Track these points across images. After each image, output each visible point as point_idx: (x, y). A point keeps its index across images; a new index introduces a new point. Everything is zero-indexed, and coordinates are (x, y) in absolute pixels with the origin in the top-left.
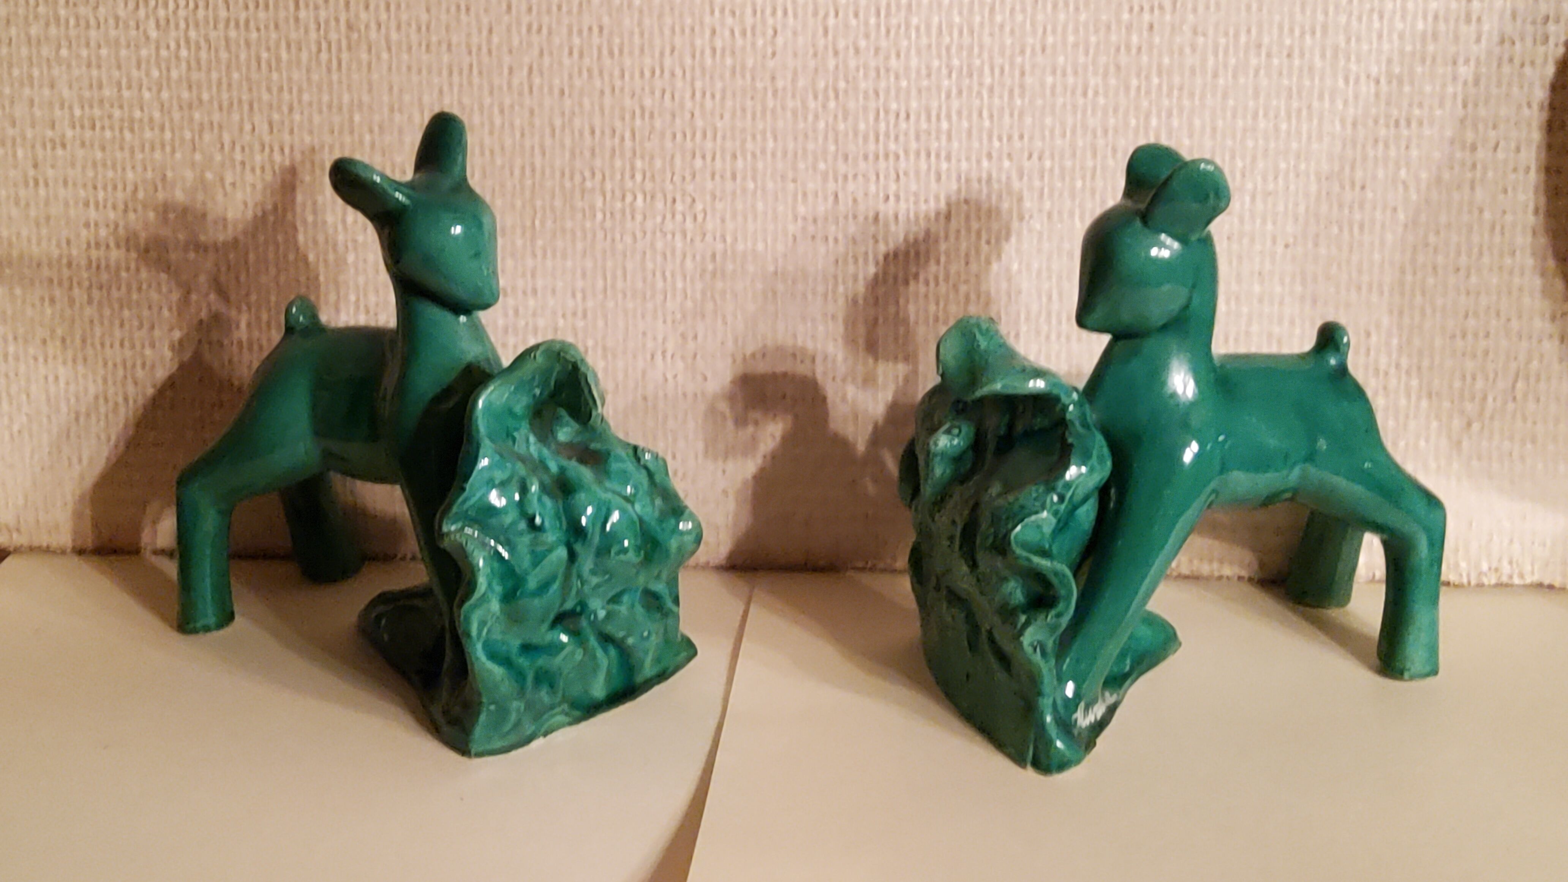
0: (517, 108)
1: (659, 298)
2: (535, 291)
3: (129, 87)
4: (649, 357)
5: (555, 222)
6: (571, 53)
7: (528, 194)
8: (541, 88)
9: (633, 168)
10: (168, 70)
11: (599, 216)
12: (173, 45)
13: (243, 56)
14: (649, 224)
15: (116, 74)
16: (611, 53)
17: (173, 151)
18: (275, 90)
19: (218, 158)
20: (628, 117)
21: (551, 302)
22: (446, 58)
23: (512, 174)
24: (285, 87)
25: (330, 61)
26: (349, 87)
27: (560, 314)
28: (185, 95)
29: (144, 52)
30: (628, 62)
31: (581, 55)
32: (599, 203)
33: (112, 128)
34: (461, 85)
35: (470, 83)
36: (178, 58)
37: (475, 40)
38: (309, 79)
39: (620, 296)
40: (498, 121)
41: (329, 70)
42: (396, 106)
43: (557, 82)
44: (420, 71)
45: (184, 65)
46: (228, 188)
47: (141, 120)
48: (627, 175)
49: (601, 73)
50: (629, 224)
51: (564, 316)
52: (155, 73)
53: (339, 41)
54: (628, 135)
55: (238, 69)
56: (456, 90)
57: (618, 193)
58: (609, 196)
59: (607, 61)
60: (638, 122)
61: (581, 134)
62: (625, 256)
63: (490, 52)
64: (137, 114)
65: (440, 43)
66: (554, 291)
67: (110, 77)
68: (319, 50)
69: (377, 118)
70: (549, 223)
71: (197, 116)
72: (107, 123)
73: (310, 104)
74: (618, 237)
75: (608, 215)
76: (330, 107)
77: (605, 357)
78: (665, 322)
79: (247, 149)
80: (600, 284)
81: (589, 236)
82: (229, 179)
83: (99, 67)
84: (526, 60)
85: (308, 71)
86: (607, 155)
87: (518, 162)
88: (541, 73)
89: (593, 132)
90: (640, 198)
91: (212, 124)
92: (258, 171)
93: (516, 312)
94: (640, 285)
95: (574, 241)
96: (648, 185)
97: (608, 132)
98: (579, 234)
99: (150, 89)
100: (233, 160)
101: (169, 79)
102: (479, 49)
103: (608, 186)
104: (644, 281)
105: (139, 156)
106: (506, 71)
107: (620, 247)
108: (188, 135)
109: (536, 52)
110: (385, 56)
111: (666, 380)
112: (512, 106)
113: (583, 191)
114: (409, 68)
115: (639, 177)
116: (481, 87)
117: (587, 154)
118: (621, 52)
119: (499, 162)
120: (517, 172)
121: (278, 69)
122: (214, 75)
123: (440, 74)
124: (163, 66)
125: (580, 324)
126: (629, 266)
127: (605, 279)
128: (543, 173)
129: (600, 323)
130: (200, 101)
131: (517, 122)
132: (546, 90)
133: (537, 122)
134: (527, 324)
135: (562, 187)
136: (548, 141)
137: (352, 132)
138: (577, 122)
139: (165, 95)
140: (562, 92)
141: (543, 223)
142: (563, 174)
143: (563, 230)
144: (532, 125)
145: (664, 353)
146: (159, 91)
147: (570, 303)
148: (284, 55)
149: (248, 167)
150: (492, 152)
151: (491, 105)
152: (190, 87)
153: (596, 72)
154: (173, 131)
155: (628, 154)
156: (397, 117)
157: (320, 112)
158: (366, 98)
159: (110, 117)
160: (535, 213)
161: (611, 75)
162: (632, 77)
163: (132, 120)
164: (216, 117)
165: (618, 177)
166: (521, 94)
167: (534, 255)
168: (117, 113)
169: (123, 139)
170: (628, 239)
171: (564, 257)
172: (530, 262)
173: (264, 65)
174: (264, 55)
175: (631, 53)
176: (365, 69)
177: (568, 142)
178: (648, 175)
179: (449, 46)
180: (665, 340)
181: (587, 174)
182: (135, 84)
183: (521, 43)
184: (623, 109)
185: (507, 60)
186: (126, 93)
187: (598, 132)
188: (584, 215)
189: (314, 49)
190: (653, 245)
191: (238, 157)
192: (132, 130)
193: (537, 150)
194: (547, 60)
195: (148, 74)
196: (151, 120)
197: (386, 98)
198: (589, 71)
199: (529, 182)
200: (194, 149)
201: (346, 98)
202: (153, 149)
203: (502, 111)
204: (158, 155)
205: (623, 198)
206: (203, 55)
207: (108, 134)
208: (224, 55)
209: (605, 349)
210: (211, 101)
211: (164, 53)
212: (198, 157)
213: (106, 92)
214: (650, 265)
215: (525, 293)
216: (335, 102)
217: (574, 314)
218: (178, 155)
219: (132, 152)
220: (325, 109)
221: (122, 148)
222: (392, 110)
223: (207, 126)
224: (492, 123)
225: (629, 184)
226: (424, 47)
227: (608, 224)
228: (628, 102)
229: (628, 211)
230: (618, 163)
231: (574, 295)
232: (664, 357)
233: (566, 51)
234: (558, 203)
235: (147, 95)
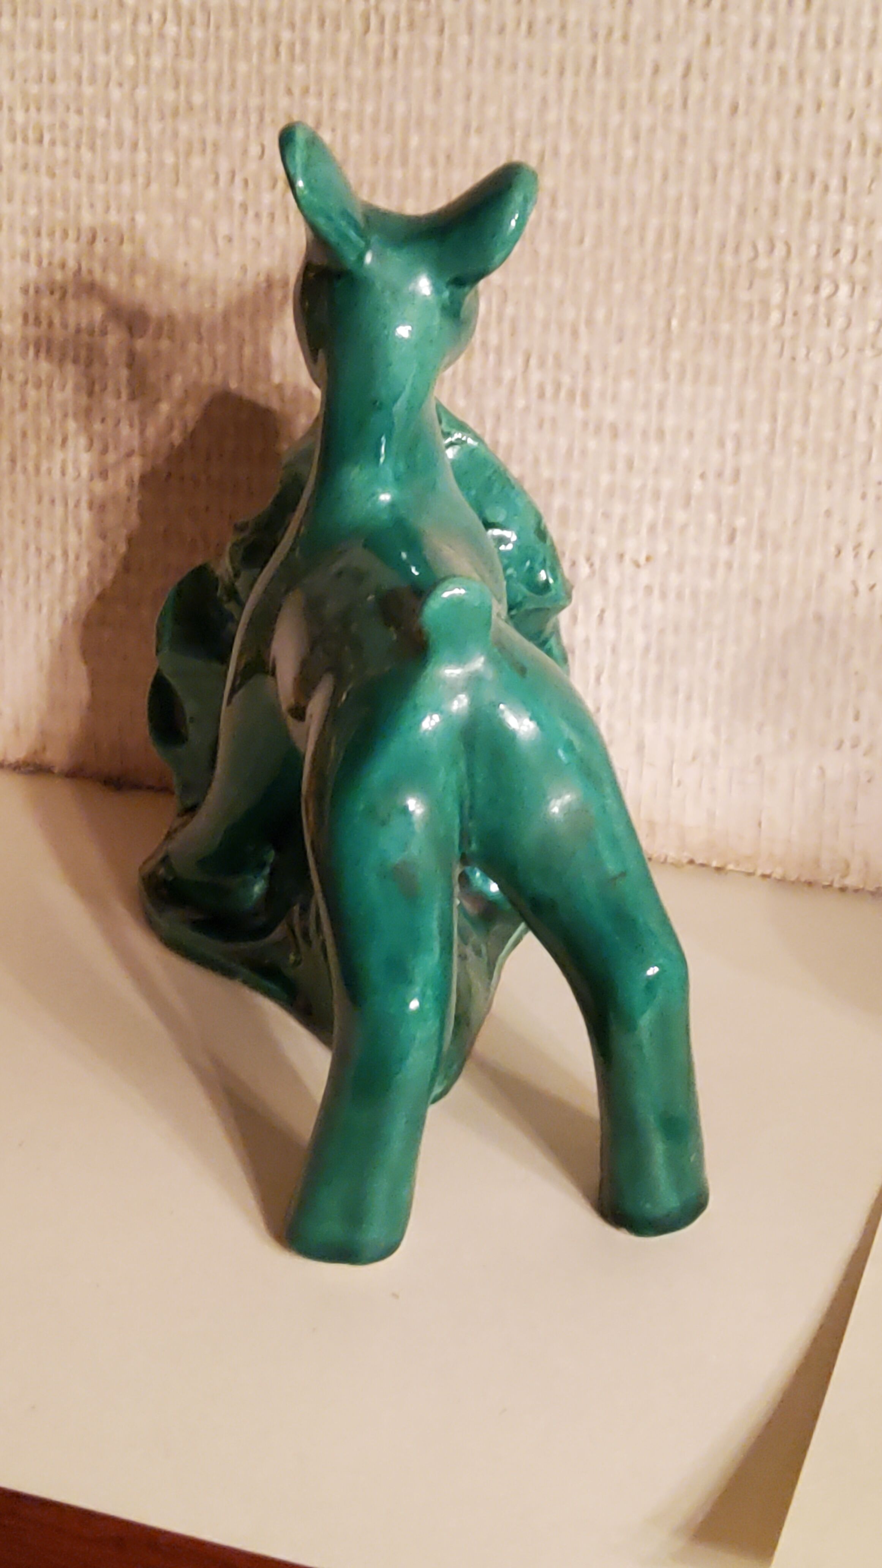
0: (660, 132)
1: (859, 457)
2: (661, 434)
3: (93, 81)
4: (832, 550)
5: (703, 322)
6: (754, 43)
7: (664, 277)
8: (702, 99)
9: (838, 237)
10: (148, 54)
11: (775, 316)
12: (156, 16)
13: (255, 35)
14: (855, 334)
15: (75, 60)
16: (821, 44)
17: (148, 184)
18: (297, 91)
19: (210, 195)
20: (838, 150)
21: (685, 453)
22: (556, 47)
23: (642, 239)
24: (313, 89)
25: (381, 46)
26: (406, 90)
27: (697, 472)
28: (170, 96)
29: (115, 27)
30: (847, 59)
31: (772, 46)
32: (776, 298)
33: (66, 144)
34: (575, 92)
35: (591, 91)
36: (162, 36)
37: (604, 17)
38: (348, 78)
39: (795, 450)
40: (628, 153)
41: (378, 63)
42: (474, 124)
43: (727, 90)
44: (514, 66)
45: (170, 46)
46: (221, 242)
47: (105, 134)
48: (827, 250)
49: (801, 75)
50: (822, 332)
51: (703, 476)
52: (129, 60)
53: (396, 18)
54: (835, 183)
55: (248, 57)
56: (567, 101)
57: (809, 281)
58: (793, 284)
59: (813, 57)
60: (854, 162)
61: (759, 177)
62: (810, 385)
63: (625, 38)
64: (101, 122)
65: (549, 21)
66: (691, 435)
67: (66, 62)
68: (367, 30)
69: (443, 142)
70: (693, 324)
71: (184, 129)
72: (58, 134)
73: (347, 116)
74: (802, 352)
75: (789, 315)
76: (375, 122)
77: (761, 546)
78: (864, 497)
79: (251, 185)
80: (765, 428)
81: (755, 350)
82: (223, 229)
83: (53, 48)
84: (682, 53)
85: (348, 62)
86: (799, 213)
87: (654, 222)
88: (704, 76)
89: (778, 176)
90: (844, 290)
91: (204, 142)
92: (265, 220)
93: (630, 465)
94: (828, 435)
95: (730, 356)
96: (860, 270)
97: (802, 176)
98: (739, 345)
99: (120, 85)
100: (230, 201)
101: (148, 69)
102: (610, 32)
103: (794, 267)
104: (838, 426)
105: (100, 188)
106: (648, 70)
107: (802, 369)
108: (169, 159)
109: (698, 38)
110: (464, 41)
111: (856, 592)
112: (652, 130)
113: (753, 274)
114: (499, 61)
115: (845, 255)
116: (606, 97)
117: (765, 212)
118: (838, 42)
119: (623, 220)
120: (651, 236)
121: (304, 59)
122: (212, 66)
123: (545, 73)
124: (141, 48)
125: (728, 491)
126: (815, 402)
127: (774, 419)
128: (692, 241)
129: (759, 493)
130: (190, 107)
131: (659, 156)
132: (709, 102)
133: (690, 159)
134: (644, 486)
135: (720, 267)
136: (704, 191)
137: (404, 162)
138: (754, 160)
139: (141, 93)
140: (734, 109)
141: (683, 324)
142: (723, 246)
143: (715, 337)
144: (681, 162)
145: (858, 546)
146: (134, 87)
147: (715, 457)
148: (314, 35)
149: (251, 213)
150: (615, 203)
151: (621, 126)
152: (177, 86)
153: (793, 73)
154: (149, 151)
155: (833, 215)
156: (474, 141)
157: (360, 128)
158: (429, 109)
159: (64, 125)
160: (674, 307)
161: (818, 81)
162: (852, 84)
163: (92, 129)
164: (211, 132)
165: (813, 250)
166: (668, 108)
167: (665, 377)
168: (73, 121)
169: (79, 162)
170: (818, 357)
171: (713, 380)
172: (657, 386)
173: (283, 50)
174: (286, 36)
175: (854, 44)
176: (432, 60)
177: (736, 191)
178: (861, 252)
179: (563, 27)
180: (861, 527)
181: (762, 246)
182: (100, 75)
183: (677, 20)
184: (830, 138)
185: (651, 53)
186: (88, 90)
187: (786, 178)
188: (751, 316)
189: (359, 26)
190: (857, 366)
191: (238, 196)
192: (92, 148)
193: (686, 202)
194: (715, 53)
195: (119, 61)
196: (119, 133)
197: (459, 110)
198: (783, 72)
199: (667, 256)
200: (177, 182)
201: (400, 108)
202: (119, 181)
203: (636, 138)
204: (126, 188)
205: (817, 289)
206: (199, 33)
207: (60, 152)
208: (227, 33)
209: (762, 535)
210: (205, 107)
211: (143, 28)
212: (181, 193)
213: (61, 88)
214: (849, 404)
215: (645, 434)
216: (384, 112)
217: (720, 475)
218: (154, 188)
219: (91, 179)
220: (368, 125)
221: (78, 176)
222: (467, 128)
223: (197, 146)
224: (618, 157)
225: (828, 266)
226: (524, 26)
227: (788, 331)
228: (841, 128)
229: (822, 310)
230: (814, 230)
231: (722, 444)
232: (856, 556)
233: (748, 36)
234: (711, 292)
235: (116, 94)
